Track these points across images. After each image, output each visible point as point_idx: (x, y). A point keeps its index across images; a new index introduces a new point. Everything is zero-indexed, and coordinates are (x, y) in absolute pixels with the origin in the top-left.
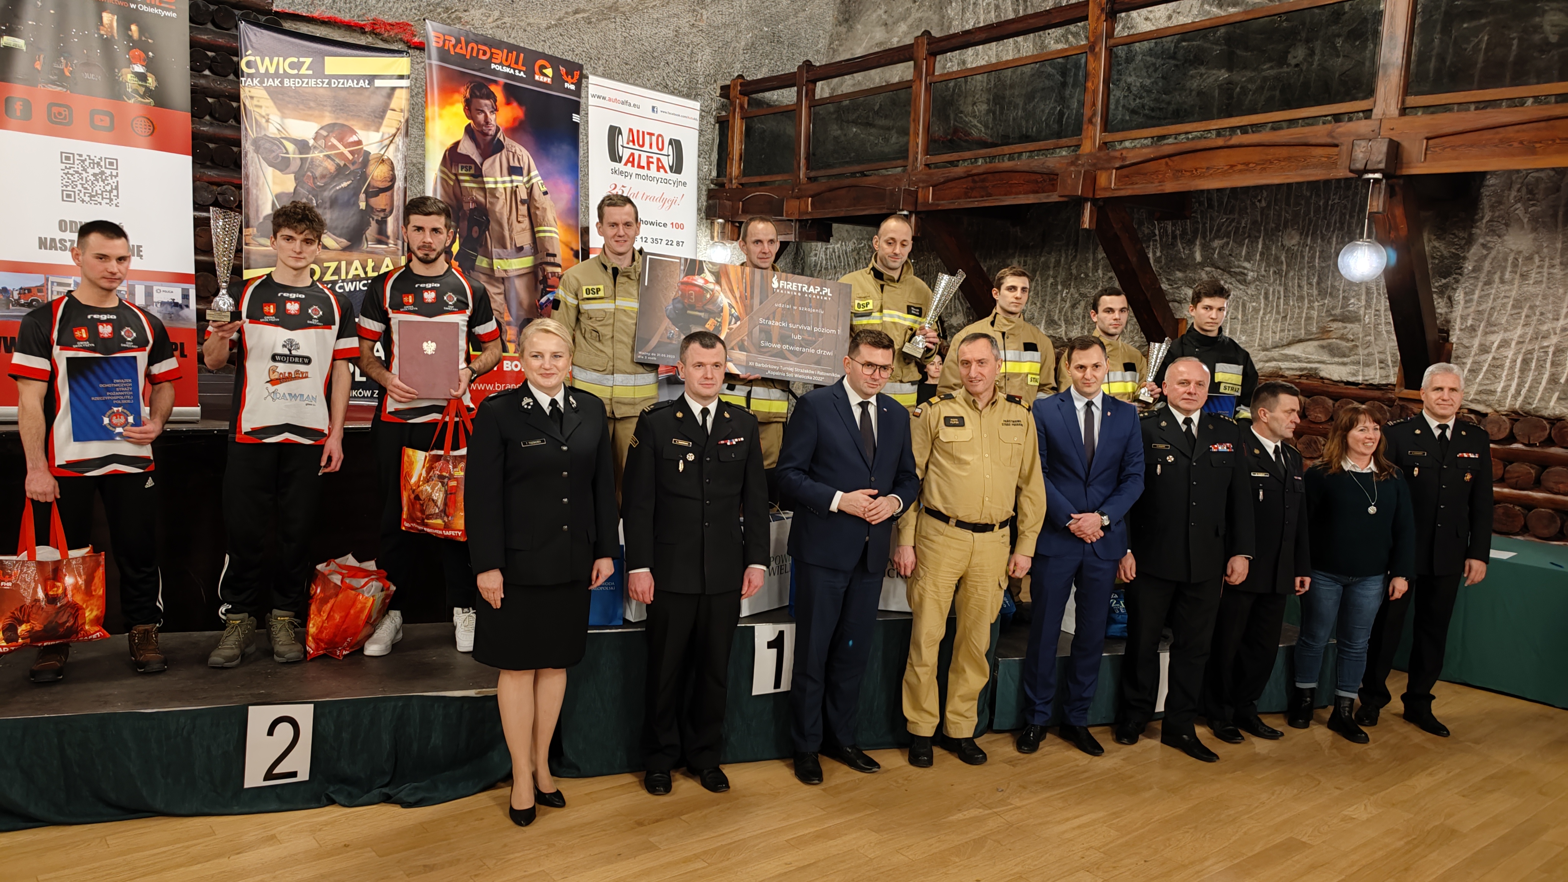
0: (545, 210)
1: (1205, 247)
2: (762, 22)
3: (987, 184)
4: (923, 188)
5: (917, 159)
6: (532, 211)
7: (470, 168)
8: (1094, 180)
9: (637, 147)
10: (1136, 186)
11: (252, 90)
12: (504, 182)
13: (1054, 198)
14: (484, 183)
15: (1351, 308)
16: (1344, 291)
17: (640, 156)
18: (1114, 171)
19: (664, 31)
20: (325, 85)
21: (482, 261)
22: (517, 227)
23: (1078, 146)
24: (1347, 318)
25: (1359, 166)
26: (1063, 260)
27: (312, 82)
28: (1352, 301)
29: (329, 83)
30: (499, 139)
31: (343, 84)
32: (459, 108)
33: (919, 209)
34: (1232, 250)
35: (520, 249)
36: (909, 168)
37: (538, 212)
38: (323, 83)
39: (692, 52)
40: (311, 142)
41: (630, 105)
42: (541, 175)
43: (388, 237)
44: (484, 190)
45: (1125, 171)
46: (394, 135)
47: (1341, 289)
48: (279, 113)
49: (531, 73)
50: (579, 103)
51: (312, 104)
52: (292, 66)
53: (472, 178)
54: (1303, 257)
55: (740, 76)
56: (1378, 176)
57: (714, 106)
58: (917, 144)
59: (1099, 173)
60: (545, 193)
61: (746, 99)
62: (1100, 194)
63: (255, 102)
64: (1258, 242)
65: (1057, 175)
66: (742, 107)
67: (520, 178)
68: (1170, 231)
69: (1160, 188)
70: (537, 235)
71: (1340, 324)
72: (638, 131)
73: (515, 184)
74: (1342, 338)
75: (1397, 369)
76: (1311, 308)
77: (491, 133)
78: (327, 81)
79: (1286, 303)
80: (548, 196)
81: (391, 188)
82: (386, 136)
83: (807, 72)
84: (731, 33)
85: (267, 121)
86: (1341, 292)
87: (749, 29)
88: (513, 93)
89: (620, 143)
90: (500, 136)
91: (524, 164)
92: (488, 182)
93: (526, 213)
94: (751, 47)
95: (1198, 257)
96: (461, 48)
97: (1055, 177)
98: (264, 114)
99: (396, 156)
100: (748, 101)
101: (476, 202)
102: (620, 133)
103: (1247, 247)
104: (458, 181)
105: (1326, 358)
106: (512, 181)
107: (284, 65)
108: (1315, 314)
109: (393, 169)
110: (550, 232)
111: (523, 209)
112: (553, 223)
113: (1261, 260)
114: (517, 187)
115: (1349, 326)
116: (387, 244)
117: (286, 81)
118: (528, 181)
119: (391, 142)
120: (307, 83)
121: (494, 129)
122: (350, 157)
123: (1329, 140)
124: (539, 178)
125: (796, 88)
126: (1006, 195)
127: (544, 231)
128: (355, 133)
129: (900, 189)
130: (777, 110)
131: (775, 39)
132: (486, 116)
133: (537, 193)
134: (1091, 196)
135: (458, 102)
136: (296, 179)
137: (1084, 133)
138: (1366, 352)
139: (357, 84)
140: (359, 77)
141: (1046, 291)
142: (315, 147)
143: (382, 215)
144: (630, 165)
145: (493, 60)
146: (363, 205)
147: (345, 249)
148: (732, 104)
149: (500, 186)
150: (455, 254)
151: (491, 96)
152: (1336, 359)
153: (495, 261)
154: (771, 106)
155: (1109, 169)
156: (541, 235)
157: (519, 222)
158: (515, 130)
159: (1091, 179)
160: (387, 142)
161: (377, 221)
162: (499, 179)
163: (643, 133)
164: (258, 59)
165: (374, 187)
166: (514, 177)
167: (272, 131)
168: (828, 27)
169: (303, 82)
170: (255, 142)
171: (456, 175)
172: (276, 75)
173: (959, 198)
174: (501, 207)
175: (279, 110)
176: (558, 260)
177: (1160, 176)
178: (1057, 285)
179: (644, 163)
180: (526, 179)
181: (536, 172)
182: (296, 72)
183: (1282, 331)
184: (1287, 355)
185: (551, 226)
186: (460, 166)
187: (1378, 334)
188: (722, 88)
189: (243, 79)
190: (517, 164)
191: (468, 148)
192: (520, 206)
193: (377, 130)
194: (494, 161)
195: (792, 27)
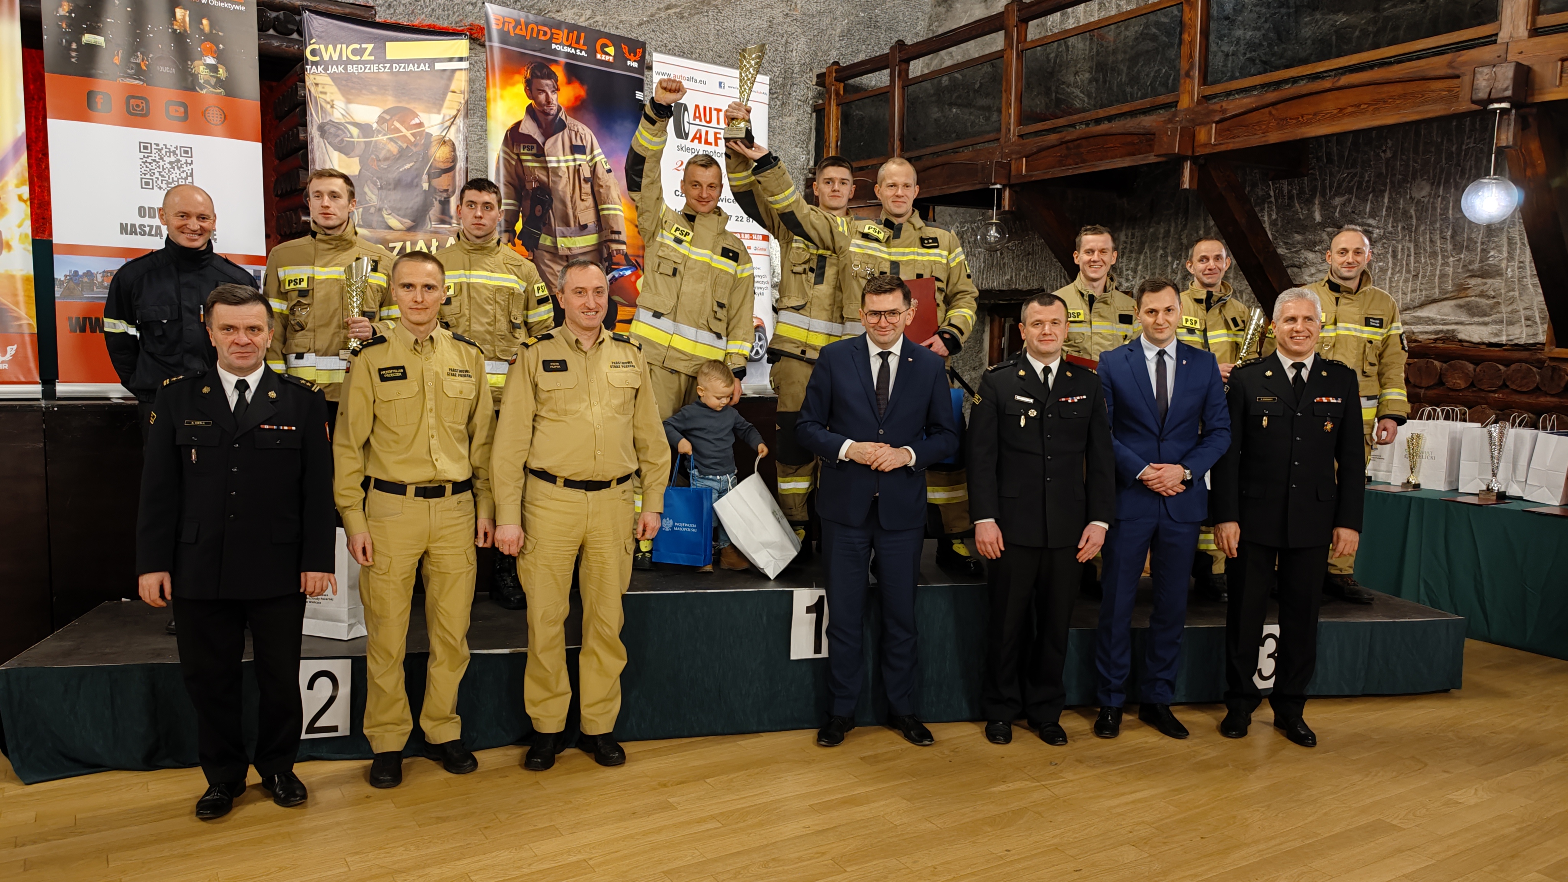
0: (609, 187)
1: (1326, 207)
2: (858, 7)
3: (1082, 150)
4: (1016, 159)
5: (1010, 130)
6: (596, 189)
7: (532, 148)
8: (1193, 137)
9: (704, 123)
10: (1237, 140)
11: (317, 77)
12: (566, 161)
13: (1152, 159)
14: (546, 162)
15: (1491, 261)
16: (1482, 243)
17: (707, 132)
18: (1214, 125)
19: (758, 22)
20: (386, 70)
21: (546, 239)
22: (580, 205)
23: (1175, 104)
24: (1486, 273)
25: (1482, 95)
26: (1172, 230)
27: (375, 68)
28: (1492, 253)
29: (391, 68)
30: (560, 119)
31: (404, 68)
32: (520, 88)
33: (1013, 181)
34: (1354, 207)
35: (585, 227)
36: (1002, 140)
37: (601, 190)
38: (385, 67)
39: (787, 42)
40: (375, 126)
41: (696, 81)
42: (604, 152)
43: (451, 218)
44: (546, 169)
45: (1226, 124)
46: (455, 117)
47: (1479, 241)
48: (343, 99)
49: (592, 52)
50: (642, 80)
51: (374, 89)
52: (355, 52)
53: (534, 158)
54: (1434, 209)
55: (836, 63)
56: (1504, 105)
57: (810, 95)
58: (1010, 115)
59: (1197, 128)
60: (609, 171)
61: (842, 85)
62: (1199, 152)
63: (320, 89)
64: (1383, 197)
65: (1154, 134)
66: (837, 94)
67: (583, 157)
68: (1286, 191)
69: (1264, 139)
70: (602, 213)
71: (1479, 281)
72: (705, 108)
73: (578, 163)
74: (1482, 295)
75: (1546, 326)
76: (1445, 264)
77: (552, 112)
78: (388, 65)
79: (1417, 261)
80: (612, 174)
81: (451, 169)
82: (447, 118)
83: (900, 52)
84: (827, 20)
85: (332, 107)
86: (1479, 244)
87: (845, 15)
88: (574, 72)
89: (686, 119)
90: (562, 115)
91: (587, 143)
92: (550, 162)
93: (589, 191)
94: (847, 34)
95: (1318, 217)
96: (521, 29)
97: (1152, 137)
98: (328, 100)
99: (457, 138)
100: (844, 87)
101: (539, 181)
102: (686, 109)
103: (1371, 202)
104: (521, 161)
105: (1464, 318)
106: (575, 160)
107: (347, 52)
108: (1450, 270)
109: (454, 150)
110: (615, 209)
111: (587, 188)
112: (617, 200)
113: (1387, 215)
114: (580, 165)
115: (1490, 281)
116: (450, 224)
117: (349, 67)
118: (592, 160)
119: (452, 123)
120: (370, 69)
121: (555, 108)
122: (413, 139)
123: (1450, 72)
124: (603, 156)
125: (888, 70)
126: (1101, 160)
127: (608, 209)
128: (417, 116)
129: (991, 163)
130: (871, 94)
131: (872, 24)
132: (547, 95)
133: (600, 171)
134: (1190, 153)
135: (518, 82)
136: (360, 162)
137: (1181, 89)
138: (1509, 309)
139: (418, 67)
140: (418, 61)
141: (1155, 264)
142: (379, 132)
143: (445, 195)
144: (696, 141)
145: (554, 40)
146: (426, 186)
147: (409, 229)
148: (829, 92)
149: (563, 164)
150: (518, 232)
151: (552, 76)
152: (1476, 319)
153: (558, 239)
154: (866, 90)
155: (1208, 123)
156: (606, 212)
157: (583, 200)
158: (577, 109)
159: (1189, 135)
160: (448, 123)
161: (440, 202)
162: (562, 158)
163: (710, 109)
164: (322, 47)
165: (436, 168)
166: (577, 156)
167: (337, 116)
168: (927, 9)
169: (365, 68)
170: (322, 129)
171: (518, 155)
172: (340, 62)
173: (1053, 167)
174: (563, 186)
175: (343, 96)
176: (623, 237)
177: (1264, 127)
178: (1166, 256)
179: (711, 139)
180: (589, 158)
181: (600, 150)
182: (358, 58)
183: (1414, 291)
184: (1420, 318)
185: (615, 204)
186: (522, 145)
187: (1523, 288)
188: (818, 76)
189: (308, 67)
190: (579, 143)
191: (529, 128)
192: (583, 185)
193: (439, 113)
194: (556, 140)
195: (889, 11)
